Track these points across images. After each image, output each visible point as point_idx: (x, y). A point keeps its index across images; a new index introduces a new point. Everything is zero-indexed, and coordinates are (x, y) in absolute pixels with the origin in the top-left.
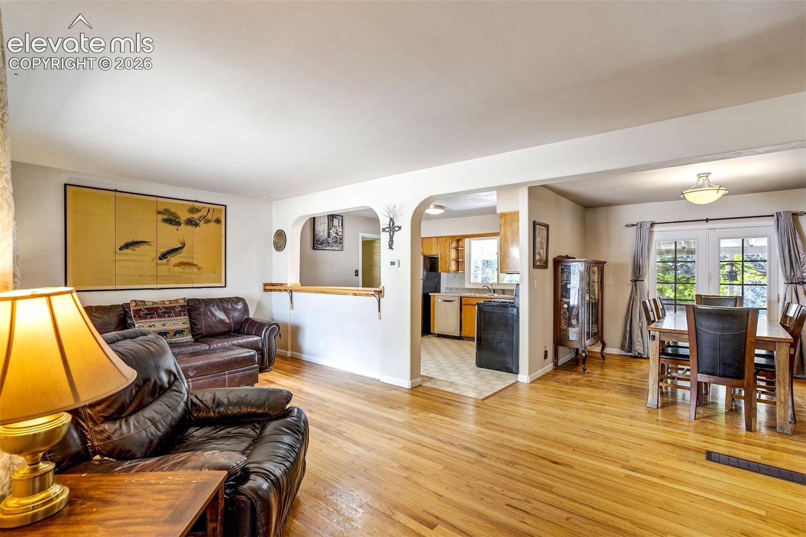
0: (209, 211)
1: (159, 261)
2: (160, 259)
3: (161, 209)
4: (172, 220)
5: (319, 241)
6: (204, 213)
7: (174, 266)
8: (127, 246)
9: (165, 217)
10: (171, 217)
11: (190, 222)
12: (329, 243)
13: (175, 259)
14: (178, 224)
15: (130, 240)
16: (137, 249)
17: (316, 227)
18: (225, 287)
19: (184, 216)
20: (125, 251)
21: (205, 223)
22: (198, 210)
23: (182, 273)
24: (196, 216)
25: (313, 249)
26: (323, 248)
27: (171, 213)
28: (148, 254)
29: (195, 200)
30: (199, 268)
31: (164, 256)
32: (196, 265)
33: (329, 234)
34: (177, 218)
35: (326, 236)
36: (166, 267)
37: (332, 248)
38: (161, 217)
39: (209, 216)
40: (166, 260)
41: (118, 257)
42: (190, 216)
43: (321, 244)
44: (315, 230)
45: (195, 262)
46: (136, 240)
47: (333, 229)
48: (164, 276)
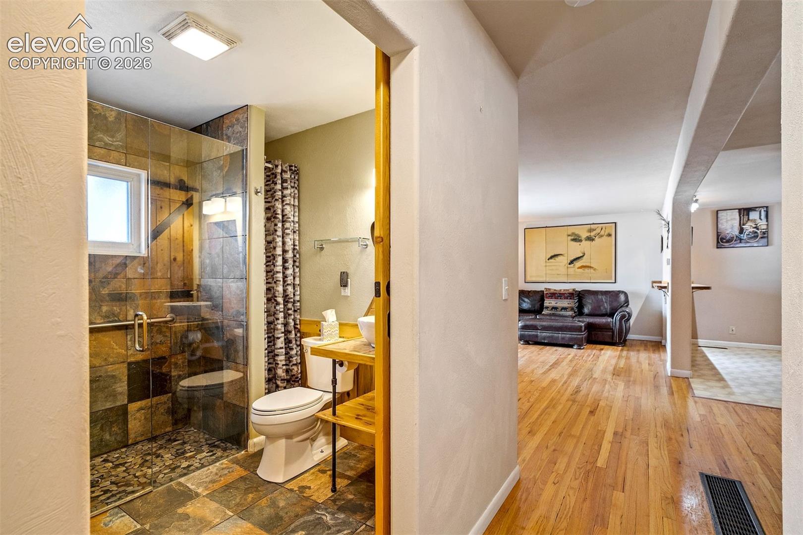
0: (602, 229)
1: (569, 266)
2: (570, 264)
3: (570, 233)
4: (577, 239)
5: (724, 239)
6: (598, 231)
7: (578, 268)
8: (552, 257)
9: (573, 238)
10: (576, 237)
11: (589, 239)
12: (741, 240)
13: (578, 264)
14: (581, 241)
15: (553, 254)
16: (556, 259)
17: (720, 226)
18: (615, 283)
19: (584, 234)
20: (550, 260)
21: (599, 238)
22: (594, 230)
23: (583, 273)
24: (593, 234)
25: (717, 248)
26: (732, 246)
27: (576, 235)
28: (563, 261)
29: (592, 223)
30: (595, 270)
31: (572, 262)
32: (593, 268)
33: (741, 231)
34: (579, 237)
35: (736, 232)
36: (573, 269)
37: (748, 245)
38: (570, 238)
39: (602, 233)
40: (573, 265)
41: (547, 264)
42: (588, 234)
43: (728, 241)
44: (719, 228)
45: (592, 266)
46: (556, 254)
47: (749, 223)
48: (572, 275)
